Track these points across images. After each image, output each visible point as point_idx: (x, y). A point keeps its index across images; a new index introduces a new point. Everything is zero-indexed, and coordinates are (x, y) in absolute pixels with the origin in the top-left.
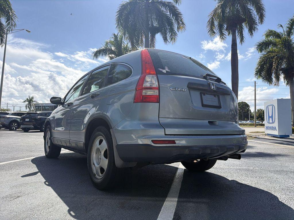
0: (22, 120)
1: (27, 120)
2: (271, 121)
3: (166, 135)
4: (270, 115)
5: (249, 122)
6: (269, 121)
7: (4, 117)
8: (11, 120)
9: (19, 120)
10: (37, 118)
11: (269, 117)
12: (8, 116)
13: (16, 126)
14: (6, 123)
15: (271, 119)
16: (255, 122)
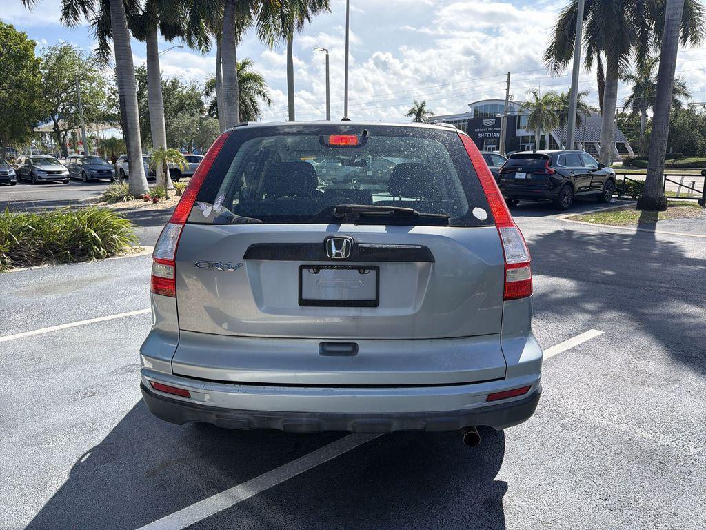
3: (174, 374)
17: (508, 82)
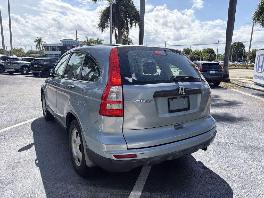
0: (31, 66)
1: (35, 66)
2: (260, 71)
3: (128, 149)
4: (260, 65)
5: (242, 63)
6: (258, 70)
7: (15, 63)
8: (22, 65)
9: (28, 65)
10: (44, 64)
11: (259, 66)
12: (19, 62)
13: (27, 70)
14: (18, 68)
15: (260, 68)
16: (248, 63)
17: (77, 33)
